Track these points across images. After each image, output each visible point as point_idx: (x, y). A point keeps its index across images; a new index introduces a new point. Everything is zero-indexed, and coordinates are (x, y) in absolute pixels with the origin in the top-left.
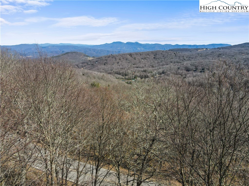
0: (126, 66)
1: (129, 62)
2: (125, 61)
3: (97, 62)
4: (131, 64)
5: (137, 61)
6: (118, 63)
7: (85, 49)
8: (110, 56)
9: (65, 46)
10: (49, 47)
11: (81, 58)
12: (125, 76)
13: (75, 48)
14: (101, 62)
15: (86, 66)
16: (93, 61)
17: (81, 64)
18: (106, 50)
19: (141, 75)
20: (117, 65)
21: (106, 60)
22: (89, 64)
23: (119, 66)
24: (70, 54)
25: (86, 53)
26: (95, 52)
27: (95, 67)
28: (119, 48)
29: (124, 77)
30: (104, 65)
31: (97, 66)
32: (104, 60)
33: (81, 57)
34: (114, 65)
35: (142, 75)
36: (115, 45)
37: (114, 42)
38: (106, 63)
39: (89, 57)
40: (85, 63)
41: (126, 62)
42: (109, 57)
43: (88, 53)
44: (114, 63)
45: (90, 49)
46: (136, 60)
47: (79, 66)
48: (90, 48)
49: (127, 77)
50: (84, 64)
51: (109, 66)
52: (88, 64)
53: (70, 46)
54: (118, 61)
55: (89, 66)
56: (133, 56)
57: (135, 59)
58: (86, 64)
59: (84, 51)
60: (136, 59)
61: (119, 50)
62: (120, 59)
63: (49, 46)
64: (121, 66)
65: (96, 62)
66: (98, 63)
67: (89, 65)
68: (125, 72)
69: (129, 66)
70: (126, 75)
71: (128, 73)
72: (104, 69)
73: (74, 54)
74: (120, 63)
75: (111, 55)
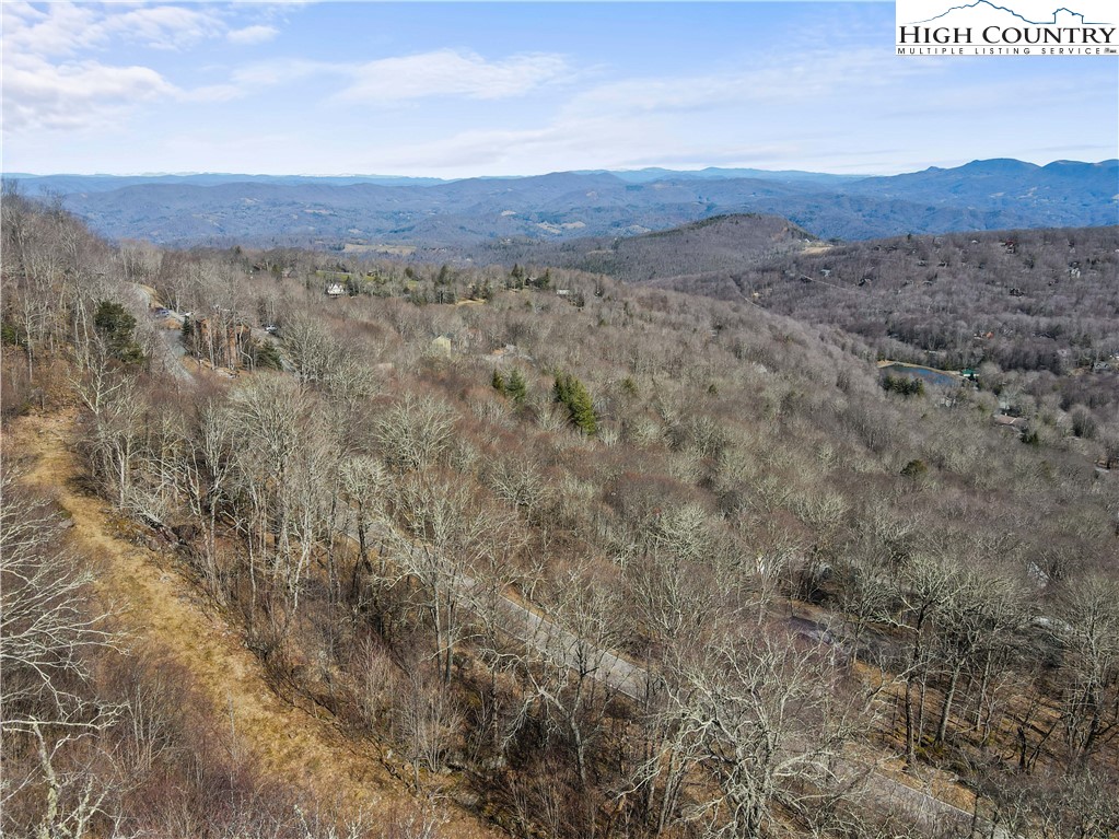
0: (967, 300)
1: (992, 276)
2: (972, 271)
3: (827, 272)
4: (1000, 289)
5: (1041, 274)
6: (932, 278)
7: (817, 195)
8: (897, 243)
9: (723, 181)
10: (658, 186)
11: (773, 243)
12: (936, 349)
13: (768, 191)
14: (849, 270)
15: (776, 287)
16: (813, 266)
17: (752, 275)
18: (918, 202)
19: (1022, 354)
20: (924, 289)
21: (875, 262)
22: (792, 275)
23: (933, 294)
24: (725, 224)
25: (814, 217)
26: (860, 214)
27: (812, 292)
28: (1001, 194)
29: (922, 355)
30: (861, 285)
31: (825, 289)
32: (864, 264)
33: (773, 239)
34: (907, 287)
35: (1026, 355)
36: (982, 177)
37: (976, 162)
38: (870, 276)
39: (811, 238)
40: (772, 270)
41: (976, 277)
42: (889, 249)
43: (823, 218)
44: (908, 278)
45: (838, 197)
46: (1035, 269)
47: (746, 283)
48: (841, 191)
49: (943, 354)
50: (768, 277)
51: (883, 292)
52: (786, 276)
53: (748, 180)
54: (934, 268)
55: (788, 286)
56: (1023, 248)
57: (1032, 267)
58: (776, 276)
59: (808, 207)
60: (1038, 262)
61: (995, 203)
62: (946, 262)
63: (656, 182)
64: (939, 297)
65: (826, 268)
66: (831, 275)
67: (792, 279)
68: (936, 330)
69: (985, 301)
70: (939, 344)
71: (953, 333)
72: (849, 307)
73: (744, 223)
74: (943, 279)
75: (905, 239)
